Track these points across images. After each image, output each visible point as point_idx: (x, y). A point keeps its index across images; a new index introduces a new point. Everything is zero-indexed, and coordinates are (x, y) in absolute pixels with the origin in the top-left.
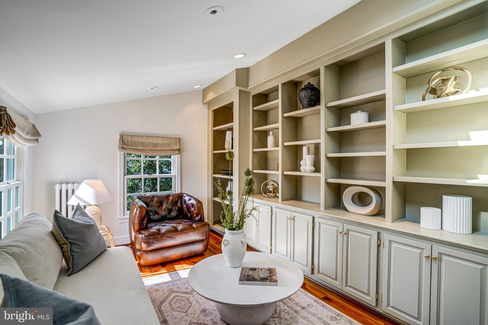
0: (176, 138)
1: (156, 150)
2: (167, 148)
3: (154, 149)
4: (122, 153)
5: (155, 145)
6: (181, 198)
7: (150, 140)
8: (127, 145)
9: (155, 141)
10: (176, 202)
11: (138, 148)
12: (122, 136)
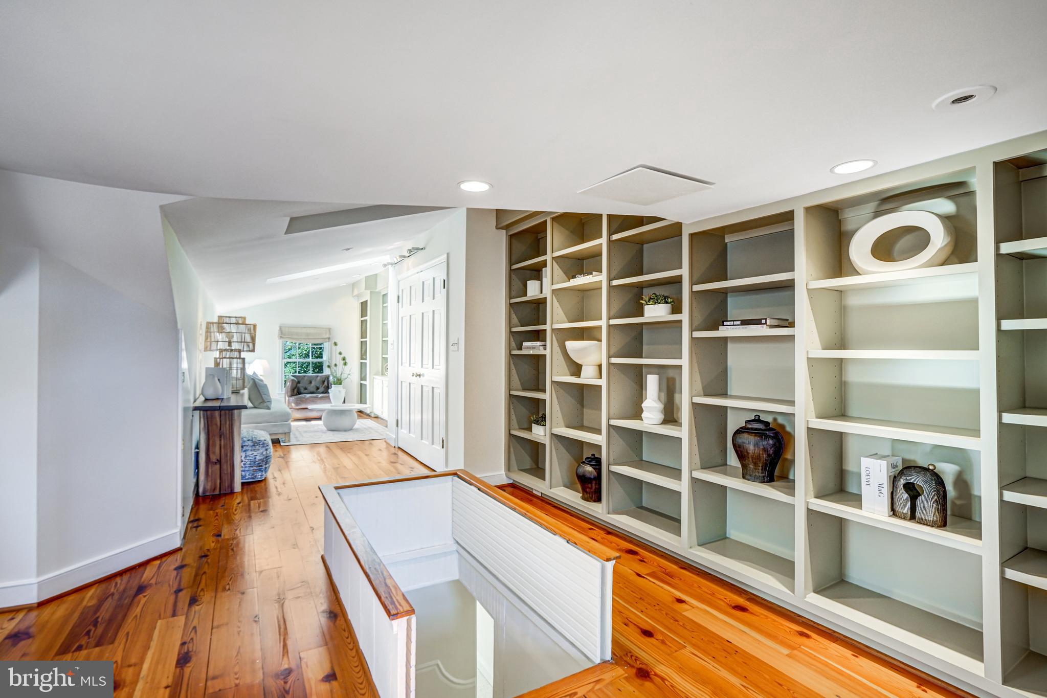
0: (326, 328)
1: (309, 339)
2: (318, 337)
3: (306, 337)
4: (281, 341)
5: (308, 334)
6: (328, 379)
7: (304, 331)
8: (284, 335)
9: (308, 331)
10: (324, 382)
11: (293, 337)
12: (281, 328)
